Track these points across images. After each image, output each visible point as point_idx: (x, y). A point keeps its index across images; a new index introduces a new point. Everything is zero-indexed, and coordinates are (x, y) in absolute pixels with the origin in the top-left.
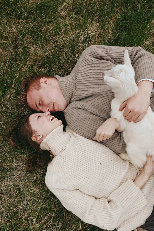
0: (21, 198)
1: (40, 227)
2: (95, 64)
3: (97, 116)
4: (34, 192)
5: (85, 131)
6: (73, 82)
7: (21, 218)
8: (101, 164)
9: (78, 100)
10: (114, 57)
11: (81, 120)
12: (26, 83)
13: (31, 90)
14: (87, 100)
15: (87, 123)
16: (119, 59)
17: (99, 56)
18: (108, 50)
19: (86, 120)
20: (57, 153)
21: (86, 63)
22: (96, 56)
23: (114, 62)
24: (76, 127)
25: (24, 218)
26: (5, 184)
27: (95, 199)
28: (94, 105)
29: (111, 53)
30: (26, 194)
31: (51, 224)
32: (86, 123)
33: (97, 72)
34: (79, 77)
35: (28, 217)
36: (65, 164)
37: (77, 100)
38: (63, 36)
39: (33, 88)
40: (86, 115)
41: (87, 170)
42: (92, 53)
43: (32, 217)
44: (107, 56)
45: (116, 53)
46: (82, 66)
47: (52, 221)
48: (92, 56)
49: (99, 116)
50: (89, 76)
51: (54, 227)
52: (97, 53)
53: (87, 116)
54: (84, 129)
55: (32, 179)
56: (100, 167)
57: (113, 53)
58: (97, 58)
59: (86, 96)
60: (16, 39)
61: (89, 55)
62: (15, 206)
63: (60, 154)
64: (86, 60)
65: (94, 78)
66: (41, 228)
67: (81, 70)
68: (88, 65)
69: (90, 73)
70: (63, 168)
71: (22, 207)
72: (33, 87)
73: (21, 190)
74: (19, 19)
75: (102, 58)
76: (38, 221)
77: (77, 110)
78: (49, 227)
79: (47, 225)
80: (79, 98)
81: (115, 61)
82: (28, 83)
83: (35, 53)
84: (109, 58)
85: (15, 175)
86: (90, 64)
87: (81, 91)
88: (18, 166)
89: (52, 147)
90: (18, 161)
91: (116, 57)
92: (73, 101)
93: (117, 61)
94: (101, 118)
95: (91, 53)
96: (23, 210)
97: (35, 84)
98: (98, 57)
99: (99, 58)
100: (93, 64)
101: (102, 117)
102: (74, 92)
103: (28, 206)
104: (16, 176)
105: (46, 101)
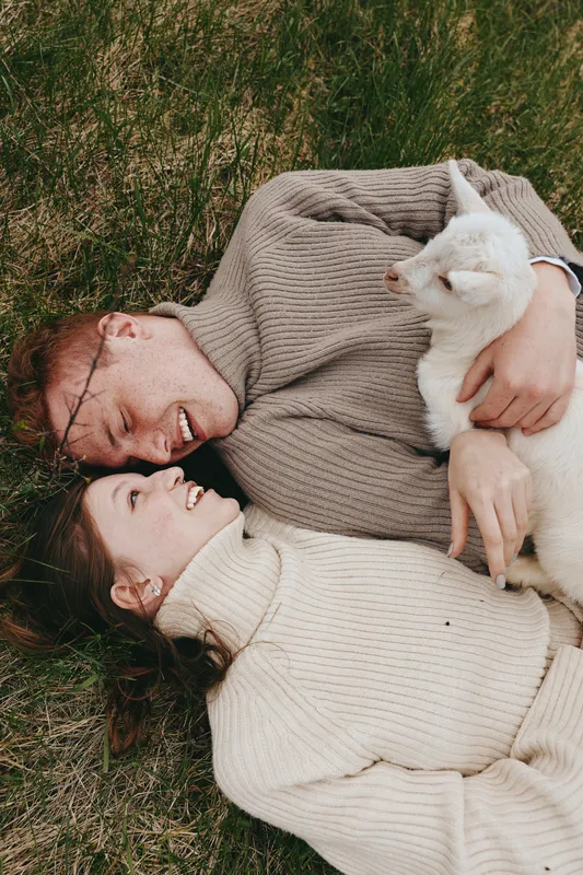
2: (316, 240)
3: (376, 435)
4: (165, 845)
5: (343, 509)
6: (242, 315)
8: (448, 624)
9: (279, 389)
10: (383, 208)
11: (320, 464)
12: (35, 352)
13: (66, 375)
14: (322, 380)
15: (346, 473)
16: (402, 214)
17: (322, 207)
18: (354, 185)
19: (337, 460)
20: (245, 638)
21: (276, 237)
22: (312, 211)
23: (383, 225)
24: (302, 496)
26: (18, 850)
27: (464, 776)
28: (353, 394)
29: (368, 193)
32: (340, 471)
33: (331, 268)
34: (265, 293)
36: (296, 673)
37: (276, 387)
38: (138, 160)
39: (76, 362)
40: (333, 439)
41: (403, 664)
42: (295, 199)
44: (356, 205)
45: (388, 192)
46: (266, 249)
48: (296, 211)
49: (384, 437)
50: (301, 289)
52: (316, 197)
53: (339, 441)
54: (338, 498)
55: (139, 789)
56: (448, 637)
57: (375, 193)
58: (316, 217)
59: (312, 364)
61: (284, 206)
63: (259, 637)
64: (275, 228)
65: (324, 295)
67: (264, 265)
68: (290, 246)
69: (305, 277)
70: (291, 693)
72: (75, 358)
73: (100, 856)
75: (337, 216)
77: (292, 427)
80: (286, 379)
81: (388, 222)
82: (42, 349)
83: (35, 240)
84: (363, 211)
85: (56, 791)
86: (297, 240)
87: (286, 348)
88: (63, 740)
89: (214, 615)
90: (59, 719)
91: (390, 207)
92: (260, 396)
93: (393, 221)
94: (391, 442)
95: (289, 200)
97: (78, 344)
98: (323, 213)
99: (326, 215)
100: (306, 240)
101: (394, 435)
102: (256, 357)
104: (61, 793)
105: (152, 402)
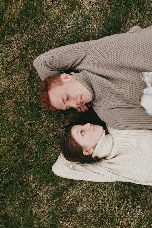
0: (97, 194)
1: (123, 211)
7: (105, 209)
25: (107, 209)
30: (100, 190)
31: (131, 206)
35: (109, 206)
43: (113, 205)
47: (131, 203)
51: (135, 208)
60: (22, 57)
62: (96, 202)
66: (125, 212)
71: (101, 200)
74: (14, 35)
76: (119, 207)
78: (131, 209)
79: (128, 208)
96: (103, 202)
103: (106, 198)
